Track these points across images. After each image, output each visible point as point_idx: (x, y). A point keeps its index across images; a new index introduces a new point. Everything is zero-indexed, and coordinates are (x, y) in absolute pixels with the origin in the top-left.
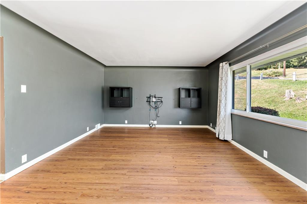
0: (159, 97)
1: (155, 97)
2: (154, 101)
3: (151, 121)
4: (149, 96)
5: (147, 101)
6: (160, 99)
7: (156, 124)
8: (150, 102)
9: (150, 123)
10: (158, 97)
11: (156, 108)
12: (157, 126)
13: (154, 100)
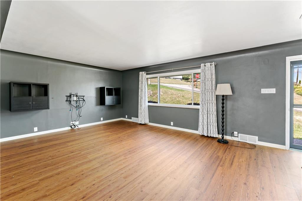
0: (81, 96)
1: (77, 96)
2: (75, 100)
3: (71, 123)
4: (69, 95)
5: (67, 101)
6: (82, 97)
7: (78, 125)
8: (70, 101)
9: (71, 125)
10: (79, 96)
11: (78, 107)
12: (80, 126)
13: (75, 98)
